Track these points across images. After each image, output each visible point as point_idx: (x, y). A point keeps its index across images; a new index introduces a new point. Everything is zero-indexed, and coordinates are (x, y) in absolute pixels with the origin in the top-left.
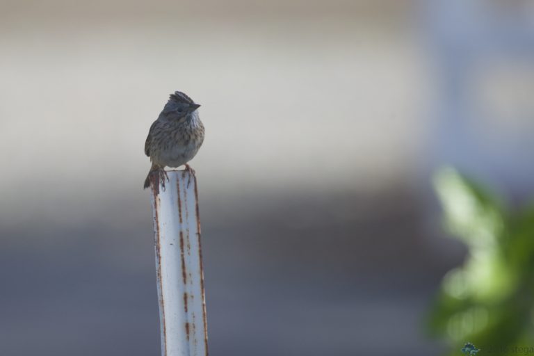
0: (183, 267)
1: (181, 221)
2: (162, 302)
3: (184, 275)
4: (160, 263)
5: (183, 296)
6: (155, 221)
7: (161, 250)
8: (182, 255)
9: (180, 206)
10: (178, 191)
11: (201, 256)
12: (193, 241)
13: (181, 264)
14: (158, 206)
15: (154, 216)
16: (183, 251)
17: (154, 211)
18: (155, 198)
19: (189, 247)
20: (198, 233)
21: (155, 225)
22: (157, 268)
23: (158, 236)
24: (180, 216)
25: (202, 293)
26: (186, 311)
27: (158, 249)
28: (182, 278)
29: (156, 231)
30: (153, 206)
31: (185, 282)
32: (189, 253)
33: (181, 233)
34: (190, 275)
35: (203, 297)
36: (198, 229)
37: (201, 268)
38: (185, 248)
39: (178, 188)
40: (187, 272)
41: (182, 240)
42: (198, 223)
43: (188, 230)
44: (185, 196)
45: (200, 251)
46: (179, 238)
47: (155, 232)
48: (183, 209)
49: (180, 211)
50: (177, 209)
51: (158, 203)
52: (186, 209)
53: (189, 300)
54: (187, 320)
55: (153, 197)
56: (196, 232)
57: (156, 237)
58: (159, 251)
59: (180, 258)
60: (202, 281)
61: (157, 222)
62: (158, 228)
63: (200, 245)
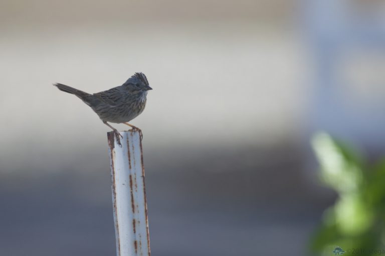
0: (132, 201)
1: (130, 168)
2: (117, 226)
3: (133, 206)
4: (115, 198)
5: (132, 222)
6: (111, 168)
7: (116, 188)
8: (131, 192)
9: (129, 156)
10: (128, 146)
11: (145, 193)
12: (139, 182)
13: (131, 198)
14: (114, 157)
15: (111, 164)
16: (132, 189)
17: (111, 160)
18: (112, 151)
19: (136, 186)
20: (143, 176)
21: (112, 171)
22: (113, 202)
23: (114, 178)
24: (130, 163)
25: (146, 219)
26: (135, 232)
27: (114, 188)
28: (131, 209)
29: (112, 174)
30: (110, 157)
31: (133, 211)
32: (136, 191)
33: (130, 176)
34: (137, 206)
35: (147, 222)
36: (143, 173)
37: (145, 201)
38: (134, 187)
39: (128, 144)
40: (135, 204)
41: (131, 181)
42: (143, 169)
43: (135, 174)
44: (133, 149)
45: (144, 189)
46: (129, 180)
47: (111, 176)
48: (132, 158)
49: (129, 160)
50: (128, 158)
51: (113, 154)
52: (134, 159)
53: (137, 224)
54: (135, 239)
55: (110, 150)
56: (141, 175)
57: (112, 180)
58: (115, 190)
59: (130, 193)
60: (146, 211)
61: (113, 168)
62: (114, 173)
63: (144, 185)
